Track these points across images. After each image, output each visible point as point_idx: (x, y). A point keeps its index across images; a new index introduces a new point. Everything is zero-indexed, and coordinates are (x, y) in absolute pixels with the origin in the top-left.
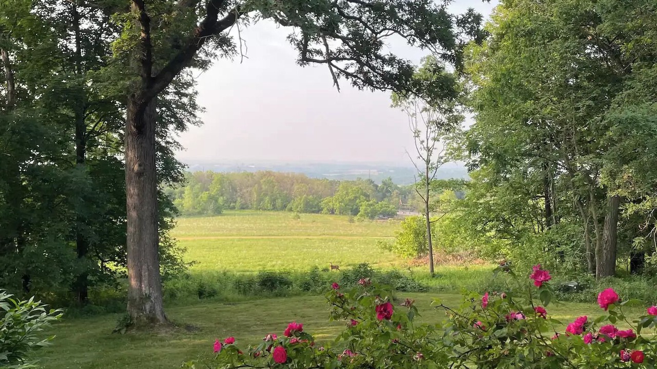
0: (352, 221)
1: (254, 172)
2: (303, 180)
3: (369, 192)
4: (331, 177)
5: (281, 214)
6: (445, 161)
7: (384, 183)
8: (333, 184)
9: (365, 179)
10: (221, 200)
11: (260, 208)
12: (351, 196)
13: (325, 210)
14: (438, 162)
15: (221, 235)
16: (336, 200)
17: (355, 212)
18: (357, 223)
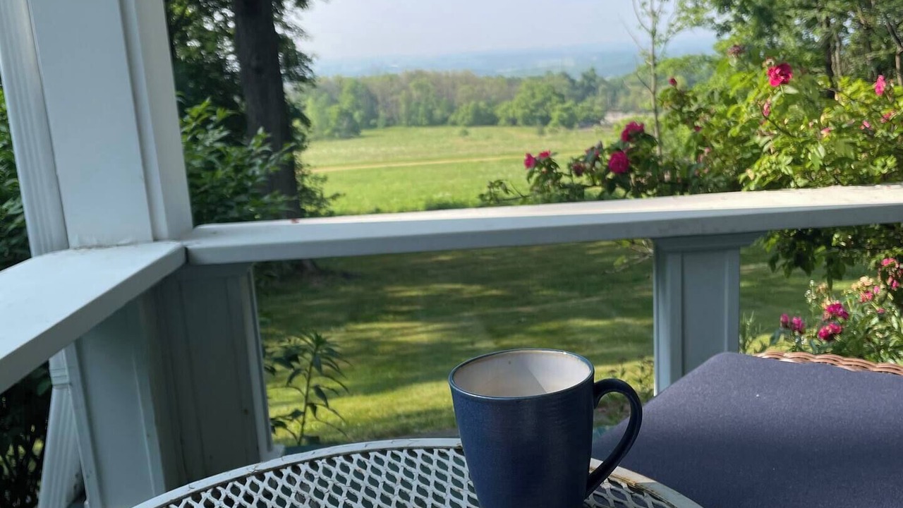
0: (542, 133)
1: (400, 73)
2: (468, 79)
3: (565, 91)
4: (508, 72)
5: (442, 130)
6: (679, 29)
7: (585, 76)
8: (512, 82)
9: (556, 72)
10: (357, 115)
11: (413, 123)
12: (539, 98)
13: (503, 121)
14: (669, 32)
15: (363, 164)
16: (518, 105)
17: (546, 120)
18: (549, 136)
